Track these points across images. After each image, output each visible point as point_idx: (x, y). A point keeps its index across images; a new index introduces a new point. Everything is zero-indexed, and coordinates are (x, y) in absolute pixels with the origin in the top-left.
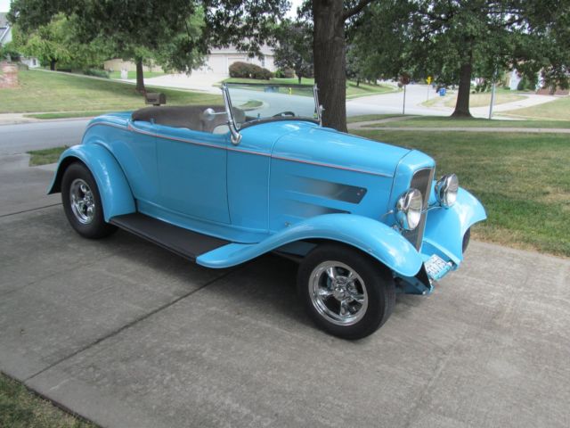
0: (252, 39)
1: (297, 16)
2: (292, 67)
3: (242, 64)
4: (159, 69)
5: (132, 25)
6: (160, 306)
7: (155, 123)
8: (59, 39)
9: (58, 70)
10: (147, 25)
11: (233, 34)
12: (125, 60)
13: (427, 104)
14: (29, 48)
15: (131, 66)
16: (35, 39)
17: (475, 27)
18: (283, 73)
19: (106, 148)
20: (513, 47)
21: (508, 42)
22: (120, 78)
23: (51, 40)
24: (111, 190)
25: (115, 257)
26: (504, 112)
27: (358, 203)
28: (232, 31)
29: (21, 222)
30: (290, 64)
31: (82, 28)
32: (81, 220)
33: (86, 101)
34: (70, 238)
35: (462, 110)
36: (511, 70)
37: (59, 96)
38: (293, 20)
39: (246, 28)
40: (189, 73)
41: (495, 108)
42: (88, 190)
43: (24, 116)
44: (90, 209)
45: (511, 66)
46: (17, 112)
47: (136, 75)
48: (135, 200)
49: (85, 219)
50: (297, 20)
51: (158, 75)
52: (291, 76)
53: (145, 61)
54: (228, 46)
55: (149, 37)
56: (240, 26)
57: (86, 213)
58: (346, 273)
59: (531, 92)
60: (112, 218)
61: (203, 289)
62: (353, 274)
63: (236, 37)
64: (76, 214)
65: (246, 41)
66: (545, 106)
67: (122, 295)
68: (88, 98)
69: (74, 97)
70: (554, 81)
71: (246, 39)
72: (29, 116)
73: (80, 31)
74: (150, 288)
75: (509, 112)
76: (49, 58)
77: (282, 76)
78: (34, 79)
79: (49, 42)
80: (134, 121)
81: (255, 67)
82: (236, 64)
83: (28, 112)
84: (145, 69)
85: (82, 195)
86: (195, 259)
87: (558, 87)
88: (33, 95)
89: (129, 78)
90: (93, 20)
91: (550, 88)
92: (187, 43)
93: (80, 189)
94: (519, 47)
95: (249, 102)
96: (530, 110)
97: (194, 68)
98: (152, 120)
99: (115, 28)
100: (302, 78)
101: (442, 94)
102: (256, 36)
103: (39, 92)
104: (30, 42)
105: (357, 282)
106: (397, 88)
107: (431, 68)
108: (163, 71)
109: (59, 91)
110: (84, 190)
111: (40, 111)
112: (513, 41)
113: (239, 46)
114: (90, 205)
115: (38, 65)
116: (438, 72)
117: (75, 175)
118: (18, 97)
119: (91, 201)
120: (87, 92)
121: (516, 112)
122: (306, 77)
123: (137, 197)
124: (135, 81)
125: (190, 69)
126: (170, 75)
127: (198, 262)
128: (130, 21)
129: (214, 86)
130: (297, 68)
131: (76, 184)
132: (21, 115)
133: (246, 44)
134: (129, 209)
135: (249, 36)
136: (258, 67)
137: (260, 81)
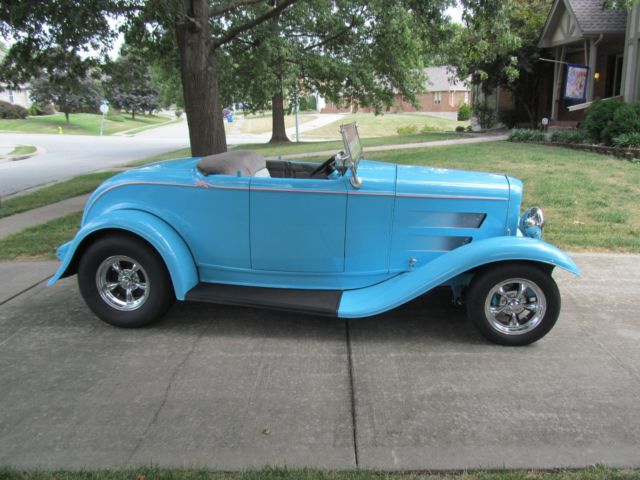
18: (39, 108)
20: (327, 69)
21: (321, 65)
27: (479, 227)
35: (279, 136)
41: (300, 129)
44: (129, 291)
48: (197, 268)
52: (52, 113)
64: (109, 303)
77: (39, 113)
86: (337, 314)
87: (359, 106)
94: (332, 69)
100: (70, 115)
101: (230, 120)
106: (175, 118)
112: (326, 63)
122: (74, 112)
123: (200, 264)
127: (340, 316)
136: (8, 104)
137: (13, 121)
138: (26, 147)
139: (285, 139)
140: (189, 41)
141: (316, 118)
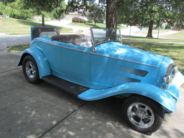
0: (83, 10)
1: (99, 2)
2: (93, 19)
3: (76, 18)
4: (49, 19)
5: (43, 4)
6: (65, 116)
7: (61, 42)
8: (16, 8)
9: (16, 18)
10: (48, 4)
11: (77, 8)
12: (38, 16)
13: (137, 32)
14: (6, 11)
15: (40, 18)
16: (8, 8)
17: (156, 8)
18: (89, 21)
19: (40, 50)
22: (36, 21)
23: (13, 8)
24: (42, 66)
25: (44, 92)
26: (162, 36)
27: (144, 77)
28: (77, 7)
29: (6, 76)
30: (92, 18)
31: (26, 4)
32: (30, 77)
33: (25, 29)
34: (25, 83)
35: (150, 35)
36: (165, 22)
37: (16, 27)
38: (97, 4)
39: (81, 6)
40: (59, 20)
41: (159, 35)
42: (32, 65)
43: (4, 34)
44: (33, 73)
45: (166, 21)
46: (2, 32)
47: (42, 21)
48: (51, 70)
49: (32, 77)
50: (99, 4)
51: (49, 21)
52: (92, 22)
53: (45, 16)
54: (74, 12)
55: (48, 8)
56: (79, 5)
57: (32, 74)
58: (144, 107)
59: (169, 29)
60: (43, 77)
61: (80, 108)
62: (147, 108)
63: (77, 9)
64: (28, 75)
65: (81, 10)
66: (175, 34)
67: (49, 111)
68: (26, 28)
69: (21, 28)
70: (180, 26)
71: (81, 9)
72: (6, 34)
73: (25, 5)
74: (60, 108)
75: (163, 36)
76: (12, 14)
77: (89, 22)
78: (8, 21)
79: (12, 9)
80: (52, 40)
81: (81, 19)
82: (74, 18)
83: (6, 32)
84: (45, 19)
85: (30, 67)
86: (77, 96)
87: (181, 29)
88: (7, 27)
89: (39, 21)
90: (30, 1)
91: (178, 28)
92: (61, 10)
93: (29, 65)
95: (79, 31)
96: (170, 35)
97: (61, 19)
98: (60, 40)
99: (37, 4)
100: (96, 23)
101: (141, 29)
102: (85, 9)
103: (9, 25)
104: (6, 9)
105: (148, 111)
106: (126, 27)
107: (139, 21)
108: (51, 20)
109: (16, 25)
110: (31, 65)
111: (10, 32)
113: (79, 12)
114: (33, 71)
115: (8, 16)
116: (142, 22)
117: (28, 60)
118: (2, 27)
119: (34, 70)
120: (26, 26)
121: (165, 36)
122: (97, 23)
123: (52, 69)
124: (41, 23)
125: (60, 19)
126: (53, 21)
127: (78, 97)
128: (42, 2)
129: (67, 25)
130: (94, 19)
131: (28, 63)
132: (4, 33)
133: (81, 12)
134: (49, 74)
135: (82, 9)
136: (82, 19)
137: (82, 24)
138: (81, 30)
139: (151, 37)
140: (109, 2)
141: (168, 31)
